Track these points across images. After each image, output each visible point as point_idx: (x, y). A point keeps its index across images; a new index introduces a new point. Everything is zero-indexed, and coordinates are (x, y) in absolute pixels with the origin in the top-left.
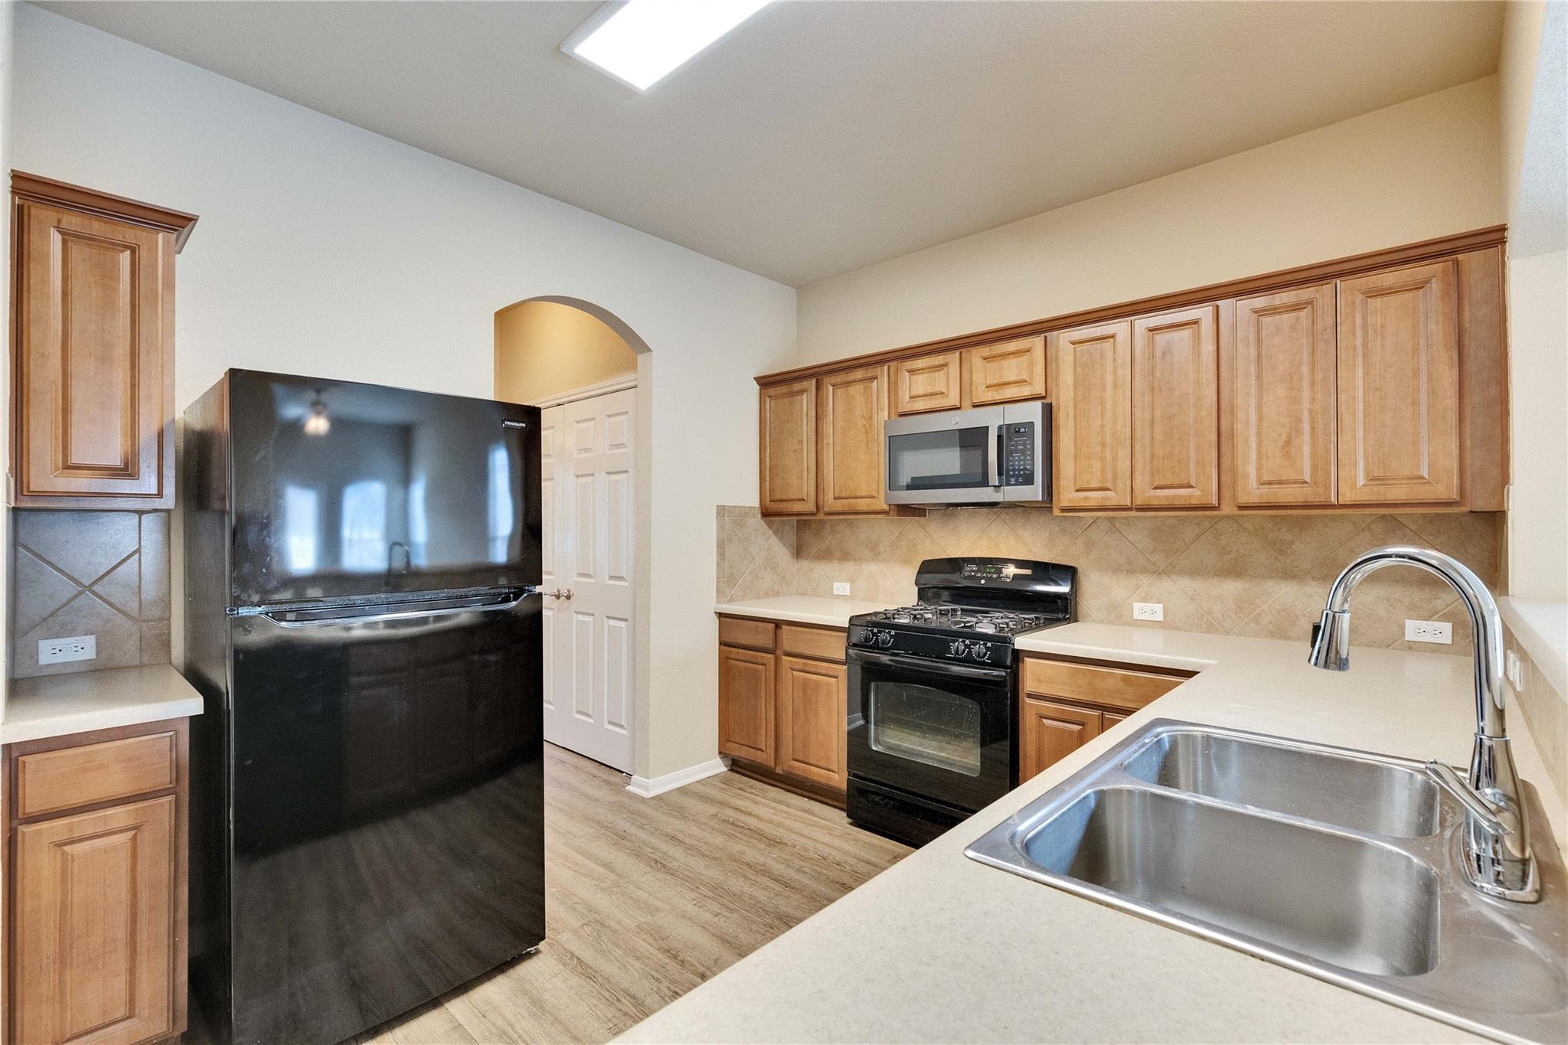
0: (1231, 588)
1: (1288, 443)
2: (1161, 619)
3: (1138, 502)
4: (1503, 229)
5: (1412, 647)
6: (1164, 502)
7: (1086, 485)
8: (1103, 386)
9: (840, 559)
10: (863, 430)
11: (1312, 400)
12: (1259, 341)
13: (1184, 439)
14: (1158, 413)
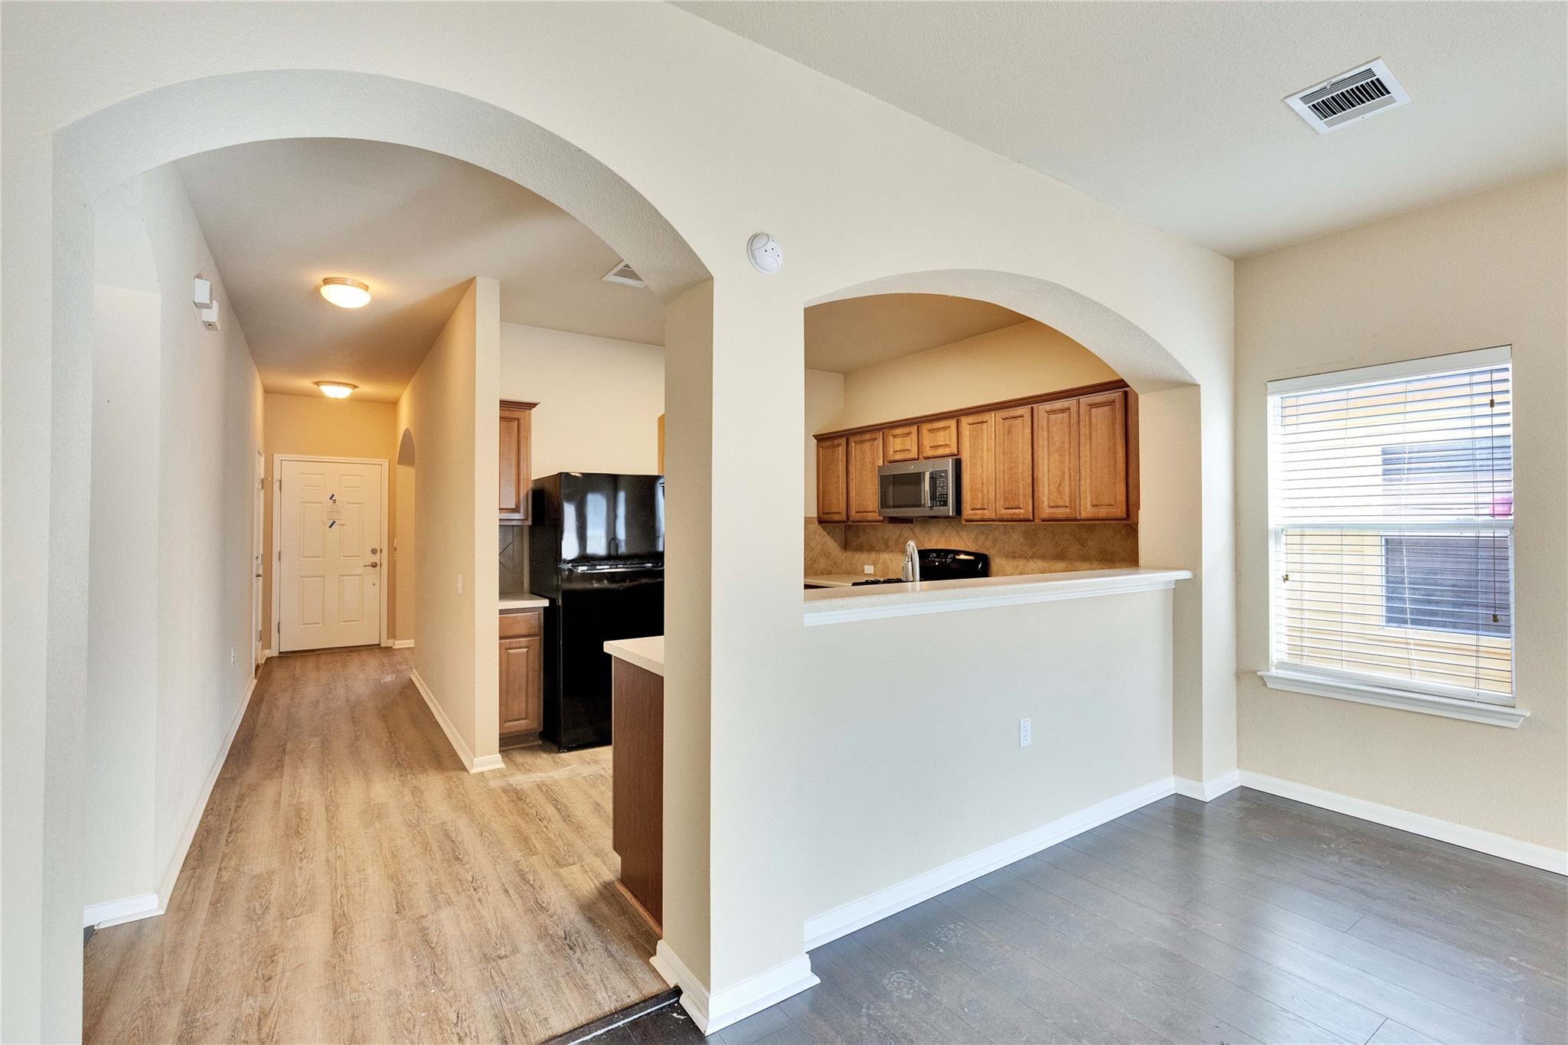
1: (1060, 485)
3: (999, 516)
7: (977, 507)
9: (868, 551)
10: (870, 470)
11: (1069, 462)
12: (1048, 429)
13: (1017, 481)
14: (1006, 467)
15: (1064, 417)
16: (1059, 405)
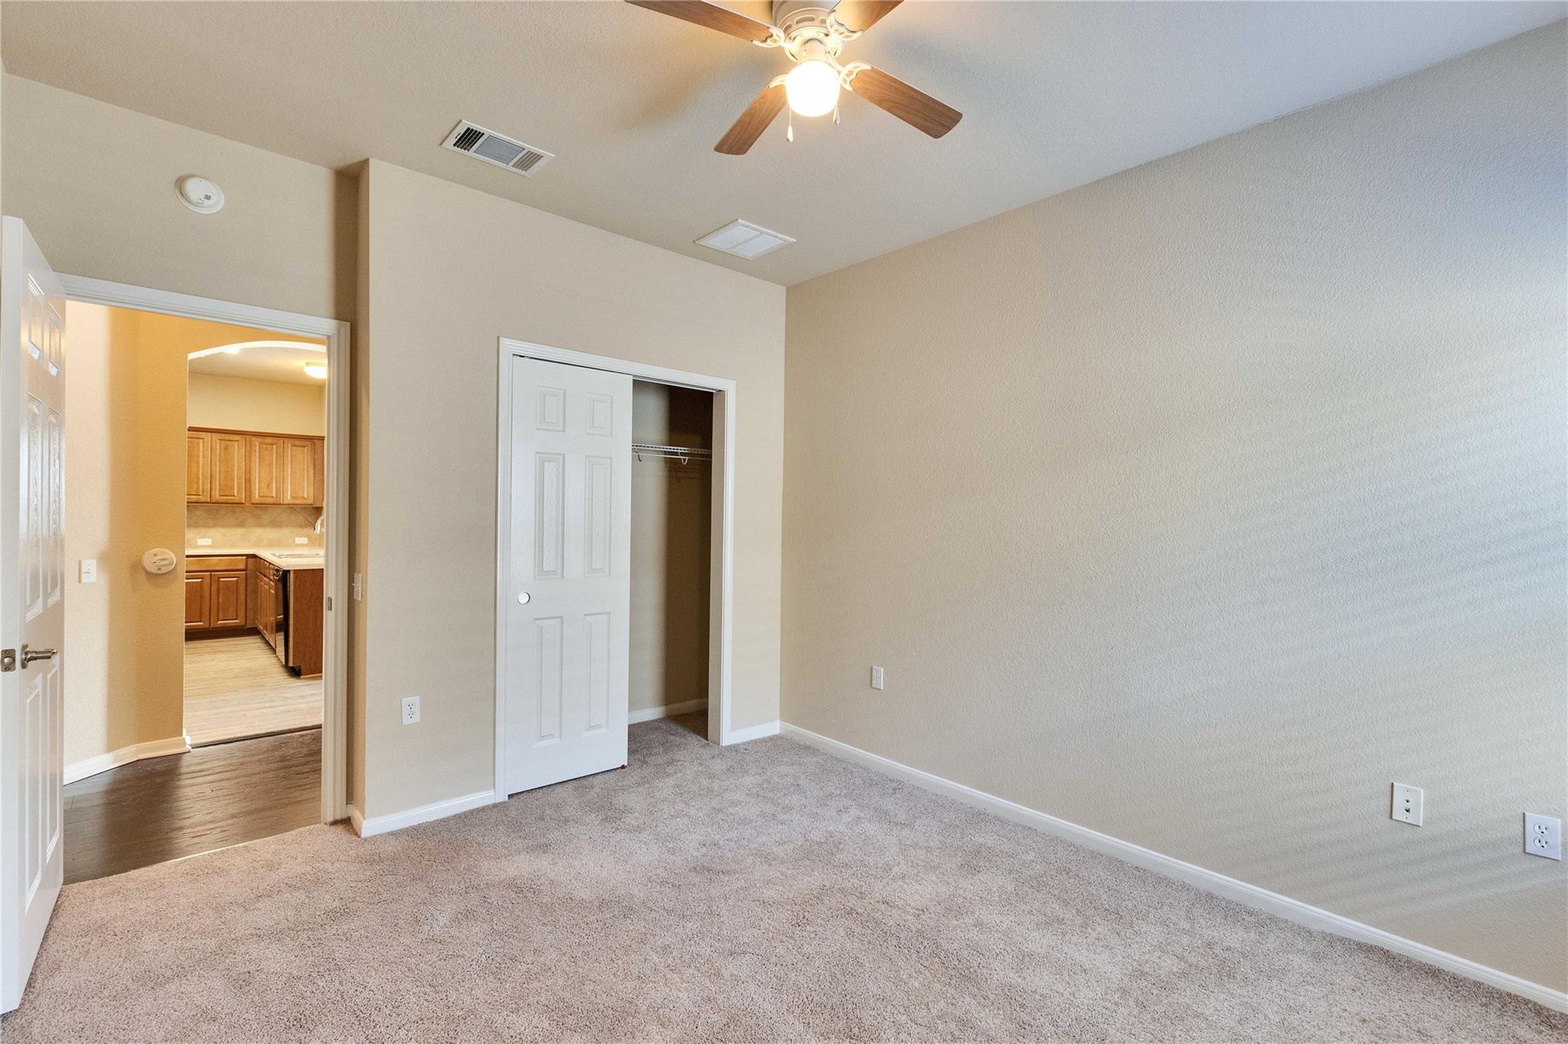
0: (240, 531)
1: (269, 485)
2: (211, 544)
3: (214, 500)
6: (224, 501)
8: (198, 456)
11: (276, 473)
12: (260, 452)
13: (233, 480)
14: (222, 469)
15: (272, 448)
16: (269, 440)
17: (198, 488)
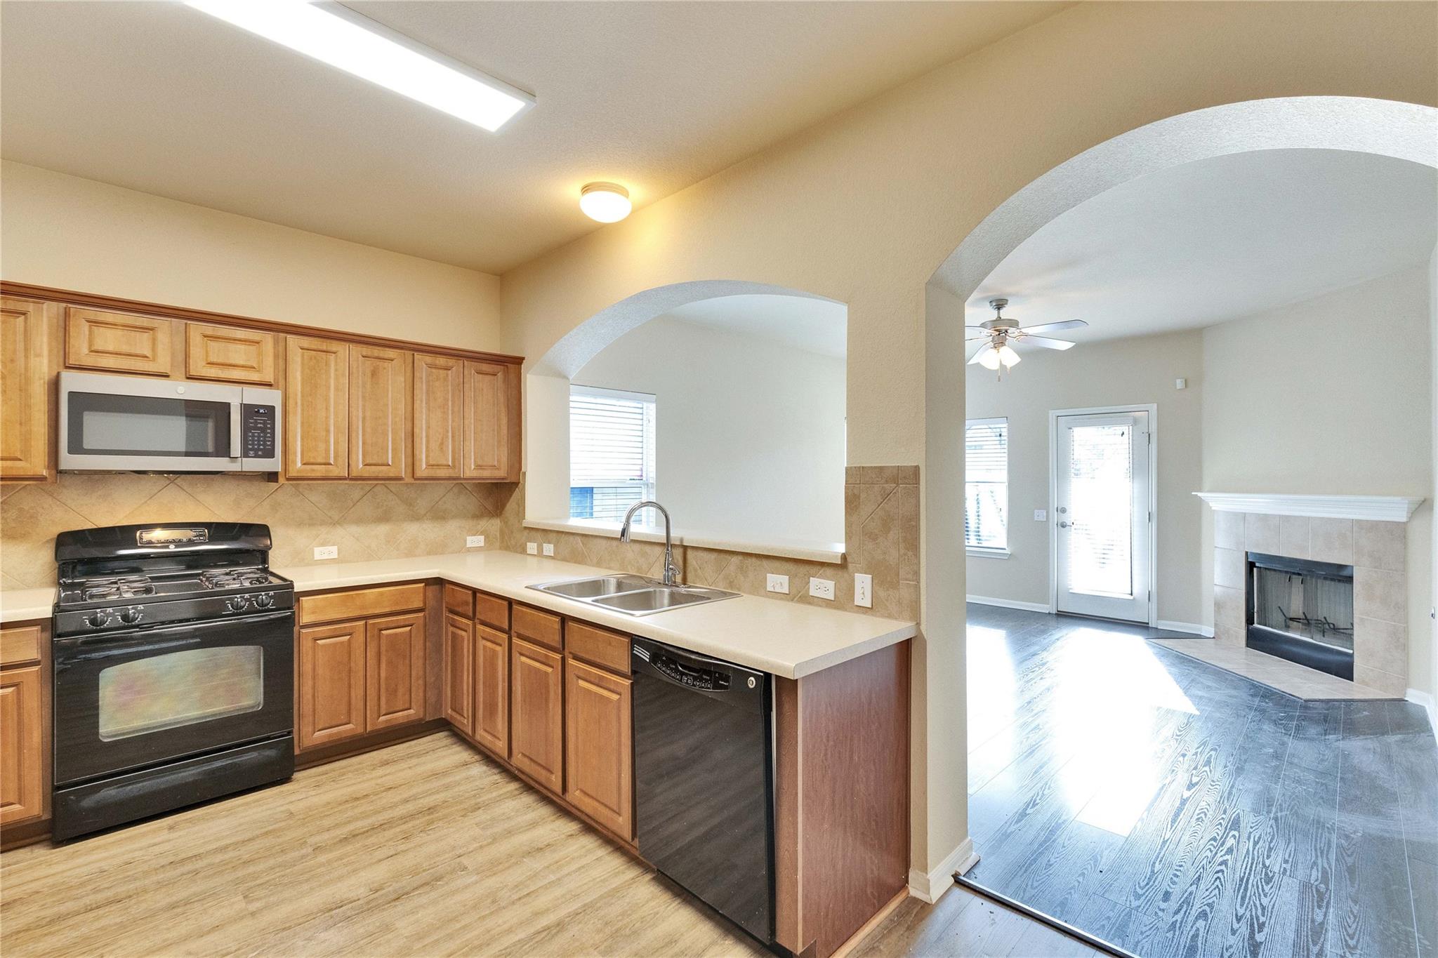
0: (383, 529)
1: (442, 444)
2: (336, 557)
3: (354, 474)
4: (523, 359)
5: (469, 550)
6: (367, 475)
7: (312, 461)
11: (453, 421)
12: (428, 382)
13: (385, 434)
14: (368, 414)
15: (447, 375)
16: (441, 361)
17: (327, 451)
